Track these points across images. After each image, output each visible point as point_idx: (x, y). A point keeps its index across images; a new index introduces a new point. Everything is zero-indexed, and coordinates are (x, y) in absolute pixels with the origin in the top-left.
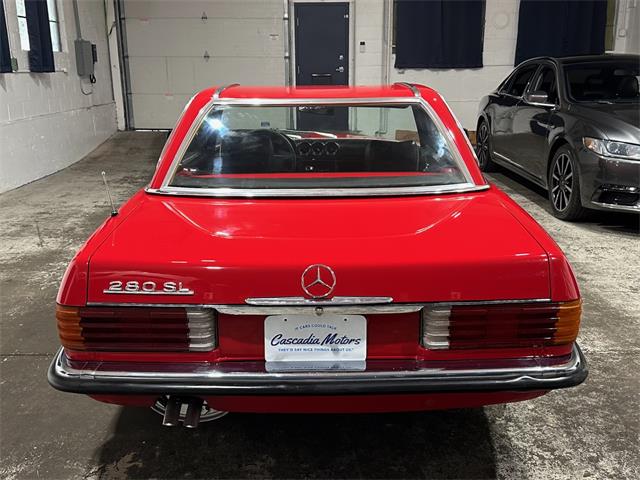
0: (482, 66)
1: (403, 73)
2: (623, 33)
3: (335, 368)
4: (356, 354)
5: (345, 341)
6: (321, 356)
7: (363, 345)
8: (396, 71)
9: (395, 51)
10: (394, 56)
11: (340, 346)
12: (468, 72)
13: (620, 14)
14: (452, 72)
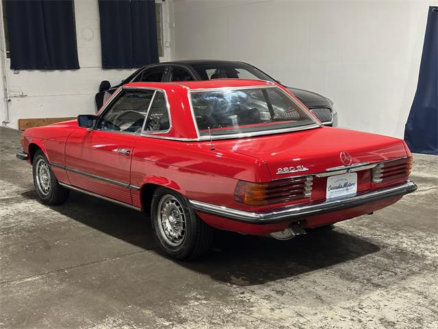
0: (79, 68)
1: (18, 73)
2: (168, 45)
3: (347, 197)
4: (354, 190)
5: (350, 185)
6: (343, 193)
7: (356, 185)
8: (12, 72)
9: (9, 56)
10: (9, 59)
11: (349, 188)
12: (68, 72)
13: (164, 32)
14: (57, 72)
